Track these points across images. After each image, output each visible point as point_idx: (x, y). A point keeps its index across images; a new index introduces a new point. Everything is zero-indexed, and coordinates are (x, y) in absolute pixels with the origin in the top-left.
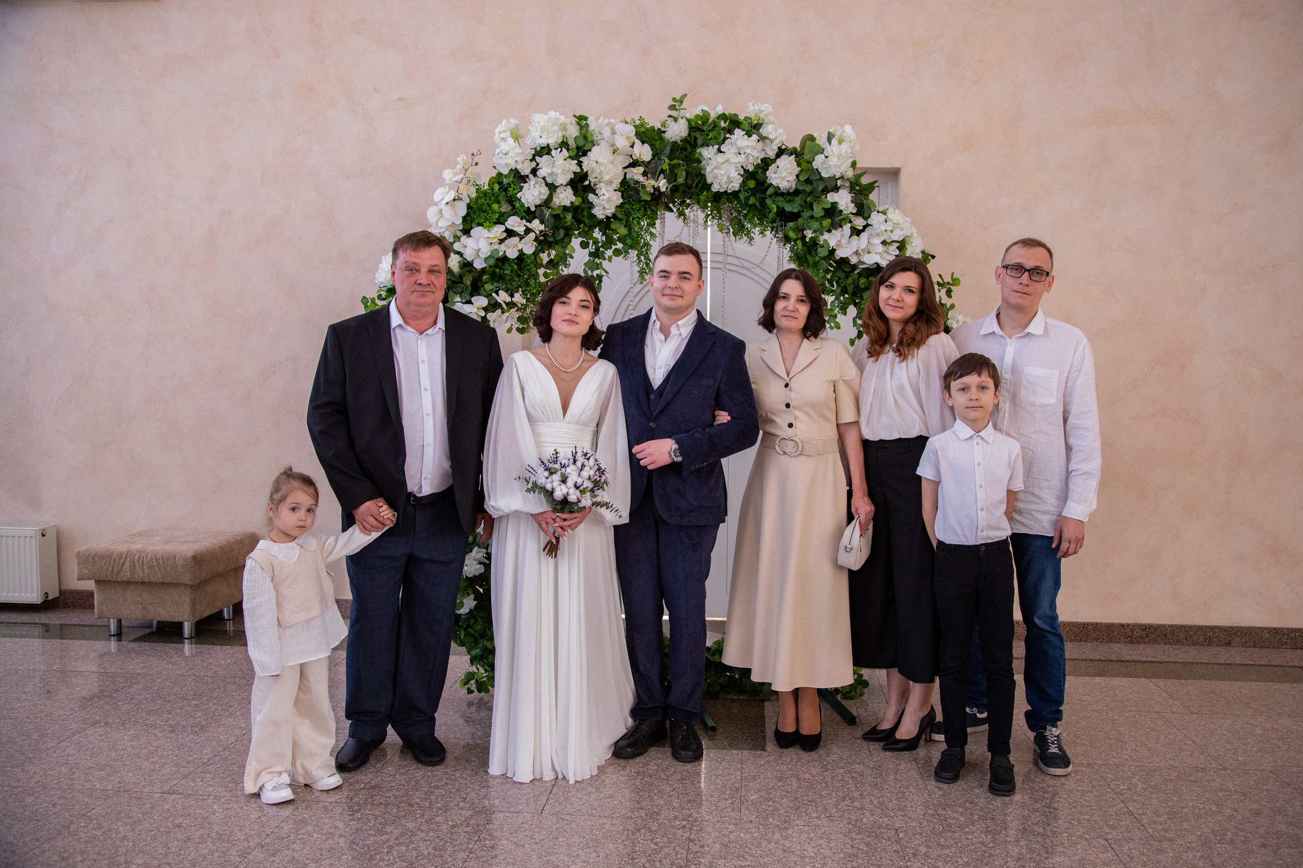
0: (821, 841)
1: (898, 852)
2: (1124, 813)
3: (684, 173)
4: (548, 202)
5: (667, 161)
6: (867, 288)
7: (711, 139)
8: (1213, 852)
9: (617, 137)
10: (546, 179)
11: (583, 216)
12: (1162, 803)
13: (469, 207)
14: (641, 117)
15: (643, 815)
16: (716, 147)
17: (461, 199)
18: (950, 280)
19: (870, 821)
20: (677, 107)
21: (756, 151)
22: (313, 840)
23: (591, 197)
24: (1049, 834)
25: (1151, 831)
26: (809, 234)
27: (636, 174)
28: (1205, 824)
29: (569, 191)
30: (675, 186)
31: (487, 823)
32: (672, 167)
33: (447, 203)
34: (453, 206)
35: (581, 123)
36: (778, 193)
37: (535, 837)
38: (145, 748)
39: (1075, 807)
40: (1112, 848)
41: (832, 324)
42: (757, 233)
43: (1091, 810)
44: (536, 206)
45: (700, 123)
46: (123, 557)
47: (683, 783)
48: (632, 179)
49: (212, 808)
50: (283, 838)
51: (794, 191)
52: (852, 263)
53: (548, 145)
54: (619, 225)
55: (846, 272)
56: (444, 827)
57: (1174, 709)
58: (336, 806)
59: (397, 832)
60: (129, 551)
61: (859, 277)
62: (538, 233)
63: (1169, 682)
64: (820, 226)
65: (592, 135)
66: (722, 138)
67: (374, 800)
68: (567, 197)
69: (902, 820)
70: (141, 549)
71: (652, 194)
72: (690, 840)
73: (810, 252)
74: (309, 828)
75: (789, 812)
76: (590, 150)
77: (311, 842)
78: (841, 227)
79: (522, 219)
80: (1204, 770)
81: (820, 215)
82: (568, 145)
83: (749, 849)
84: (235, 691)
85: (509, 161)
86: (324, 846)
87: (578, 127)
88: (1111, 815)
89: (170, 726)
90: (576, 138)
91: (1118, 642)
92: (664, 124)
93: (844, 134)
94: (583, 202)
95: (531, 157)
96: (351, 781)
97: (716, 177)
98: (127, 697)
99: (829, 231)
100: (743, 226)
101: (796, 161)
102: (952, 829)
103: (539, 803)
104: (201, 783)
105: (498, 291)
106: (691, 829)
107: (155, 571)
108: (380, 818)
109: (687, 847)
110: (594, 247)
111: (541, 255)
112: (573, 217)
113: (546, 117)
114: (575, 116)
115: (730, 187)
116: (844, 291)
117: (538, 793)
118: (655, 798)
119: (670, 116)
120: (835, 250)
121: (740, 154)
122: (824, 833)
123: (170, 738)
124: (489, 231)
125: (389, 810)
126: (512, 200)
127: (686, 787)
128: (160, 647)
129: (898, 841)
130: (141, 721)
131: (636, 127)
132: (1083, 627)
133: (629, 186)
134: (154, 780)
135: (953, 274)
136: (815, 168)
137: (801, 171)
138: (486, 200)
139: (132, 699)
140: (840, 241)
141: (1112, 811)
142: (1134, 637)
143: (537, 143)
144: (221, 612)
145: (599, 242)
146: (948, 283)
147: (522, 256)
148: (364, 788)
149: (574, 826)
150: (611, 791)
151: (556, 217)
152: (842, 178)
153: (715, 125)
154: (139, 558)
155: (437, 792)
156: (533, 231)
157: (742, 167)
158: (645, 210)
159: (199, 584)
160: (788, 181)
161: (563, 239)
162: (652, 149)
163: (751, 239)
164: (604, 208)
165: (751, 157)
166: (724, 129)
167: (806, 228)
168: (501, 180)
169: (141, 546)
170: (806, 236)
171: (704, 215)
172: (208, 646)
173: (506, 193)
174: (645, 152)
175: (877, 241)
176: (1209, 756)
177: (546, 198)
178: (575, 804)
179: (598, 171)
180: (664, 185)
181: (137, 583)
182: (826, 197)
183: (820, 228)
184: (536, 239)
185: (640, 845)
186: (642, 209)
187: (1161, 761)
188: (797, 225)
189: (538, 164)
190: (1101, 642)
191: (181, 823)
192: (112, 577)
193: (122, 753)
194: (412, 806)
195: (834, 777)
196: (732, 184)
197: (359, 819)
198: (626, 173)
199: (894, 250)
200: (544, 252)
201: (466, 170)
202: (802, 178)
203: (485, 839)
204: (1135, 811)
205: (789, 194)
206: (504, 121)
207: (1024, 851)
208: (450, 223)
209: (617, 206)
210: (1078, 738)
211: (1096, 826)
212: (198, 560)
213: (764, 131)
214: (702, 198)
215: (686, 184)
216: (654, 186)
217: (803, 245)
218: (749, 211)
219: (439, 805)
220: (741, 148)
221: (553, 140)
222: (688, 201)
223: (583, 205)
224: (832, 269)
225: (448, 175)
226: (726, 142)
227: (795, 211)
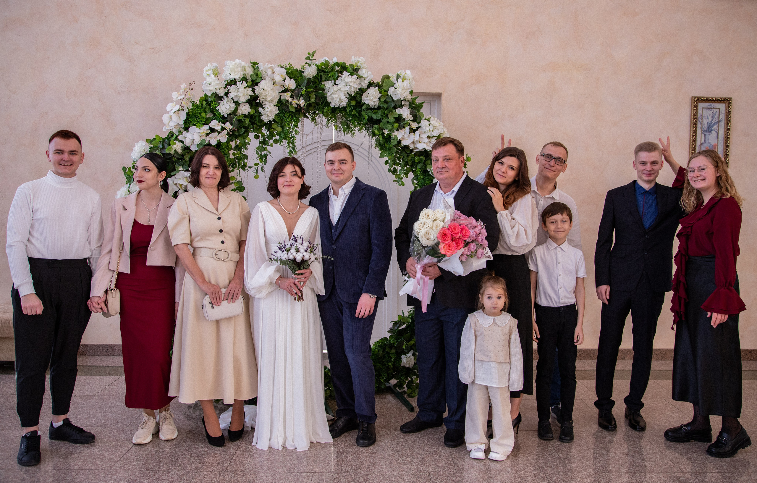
3: (314, 96)
4: (235, 112)
5: (305, 89)
6: (419, 163)
7: (330, 76)
9: (275, 75)
10: (234, 99)
11: (256, 120)
13: (188, 114)
14: (290, 63)
16: (333, 81)
17: (183, 110)
19: (415, 469)
20: (310, 58)
21: (356, 84)
23: (260, 109)
25: (569, 468)
26: (386, 132)
27: (287, 96)
28: (598, 462)
29: (248, 105)
30: (310, 103)
31: (192, 479)
32: (308, 93)
33: (175, 112)
34: (178, 114)
35: (254, 66)
36: (369, 108)
39: (530, 456)
40: (547, 478)
41: (400, 183)
42: (357, 131)
43: (538, 457)
44: (228, 115)
45: (324, 67)
48: (284, 100)
51: (377, 107)
52: (411, 148)
53: (235, 79)
54: (277, 126)
55: (407, 153)
57: (590, 397)
58: (101, 472)
61: (415, 156)
62: (229, 130)
63: (589, 382)
64: (392, 127)
65: (261, 74)
66: (336, 76)
67: (125, 468)
68: (246, 109)
69: (433, 467)
71: (296, 108)
73: (387, 142)
75: (369, 466)
76: (260, 82)
78: (404, 128)
79: (219, 122)
81: (392, 121)
82: (247, 79)
85: (212, 88)
87: (253, 69)
88: (549, 460)
90: (251, 75)
92: (303, 68)
93: (406, 75)
94: (256, 112)
95: (225, 86)
96: (112, 456)
97: (333, 99)
99: (398, 130)
100: (349, 127)
101: (378, 90)
102: (461, 472)
103: (225, 465)
106: (312, 477)
108: (127, 478)
110: (262, 138)
111: (231, 143)
112: (250, 121)
113: (234, 63)
114: (251, 62)
115: (341, 105)
116: (406, 164)
117: (224, 459)
118: (294, 459)
119: (306, 63)
120: (401, 141)
121: (346, 86)
122: (388, 477)
124: (200, 129)
125: (134, 473)
126: (213, 111)
131: (286, 69)
133: (282, 103)
136: (389, 94)
137: (382, 96)
138: (198, 110)
140: (404, 136)
141: (550, 457)
143: (228, 77)
145: (265, 136)
147: (219, 144)
148: (120, 460)
149: (244, 478)
151: (240, 121)
152: (405, 100)
153: (332, 69)
155: (164, 461)
156: (226, 129)
157: (348, 93)
158: (292, 117)
160: (374, 102)
161: (244, 133)
162: (296, 82)
163: (354, 134)
164: (268, 116)
165: (353, 88)
166: (337, 71)
167: (385, 128)
168: (207, 99)
170: (384, 133)
171: (327, 120)
173: (210, 106)
174: (292, 84)
175: (425, 136)
177: (233, 110)
178: (246, 465)
179: (264, 95)
180: (303, 103)
182: (396, 111)
183: (392, 129)
184: (228, 134)
186: (290, 117)
187: (579, 427)
188: (379, 126)
189: (229, 90)
194: (148, 470)
195: (397, 444)
196: (342, 103)
197: (115, 480)
198: (281, 96)
200: (233, 141)
201: (186, 93)
202: (382, 100)
204: (562, 457)
205: (375, 109)
206: (209, 64)
208: (176, 124)
209: (275, 115)
211: (540, 466)
213: (360, 73)
214: (325, 111)
215: (316, 103)
216: (297, 104)
217: (383, 138)
218: (352, 118)
219: (164, 469)
220: (347, 82)
221: (238, 76)
222: (317, 112)
223: (256, 114)
224: (400, 151)
225: (175, 96)
226: (339, 79)
227: (378, 118)
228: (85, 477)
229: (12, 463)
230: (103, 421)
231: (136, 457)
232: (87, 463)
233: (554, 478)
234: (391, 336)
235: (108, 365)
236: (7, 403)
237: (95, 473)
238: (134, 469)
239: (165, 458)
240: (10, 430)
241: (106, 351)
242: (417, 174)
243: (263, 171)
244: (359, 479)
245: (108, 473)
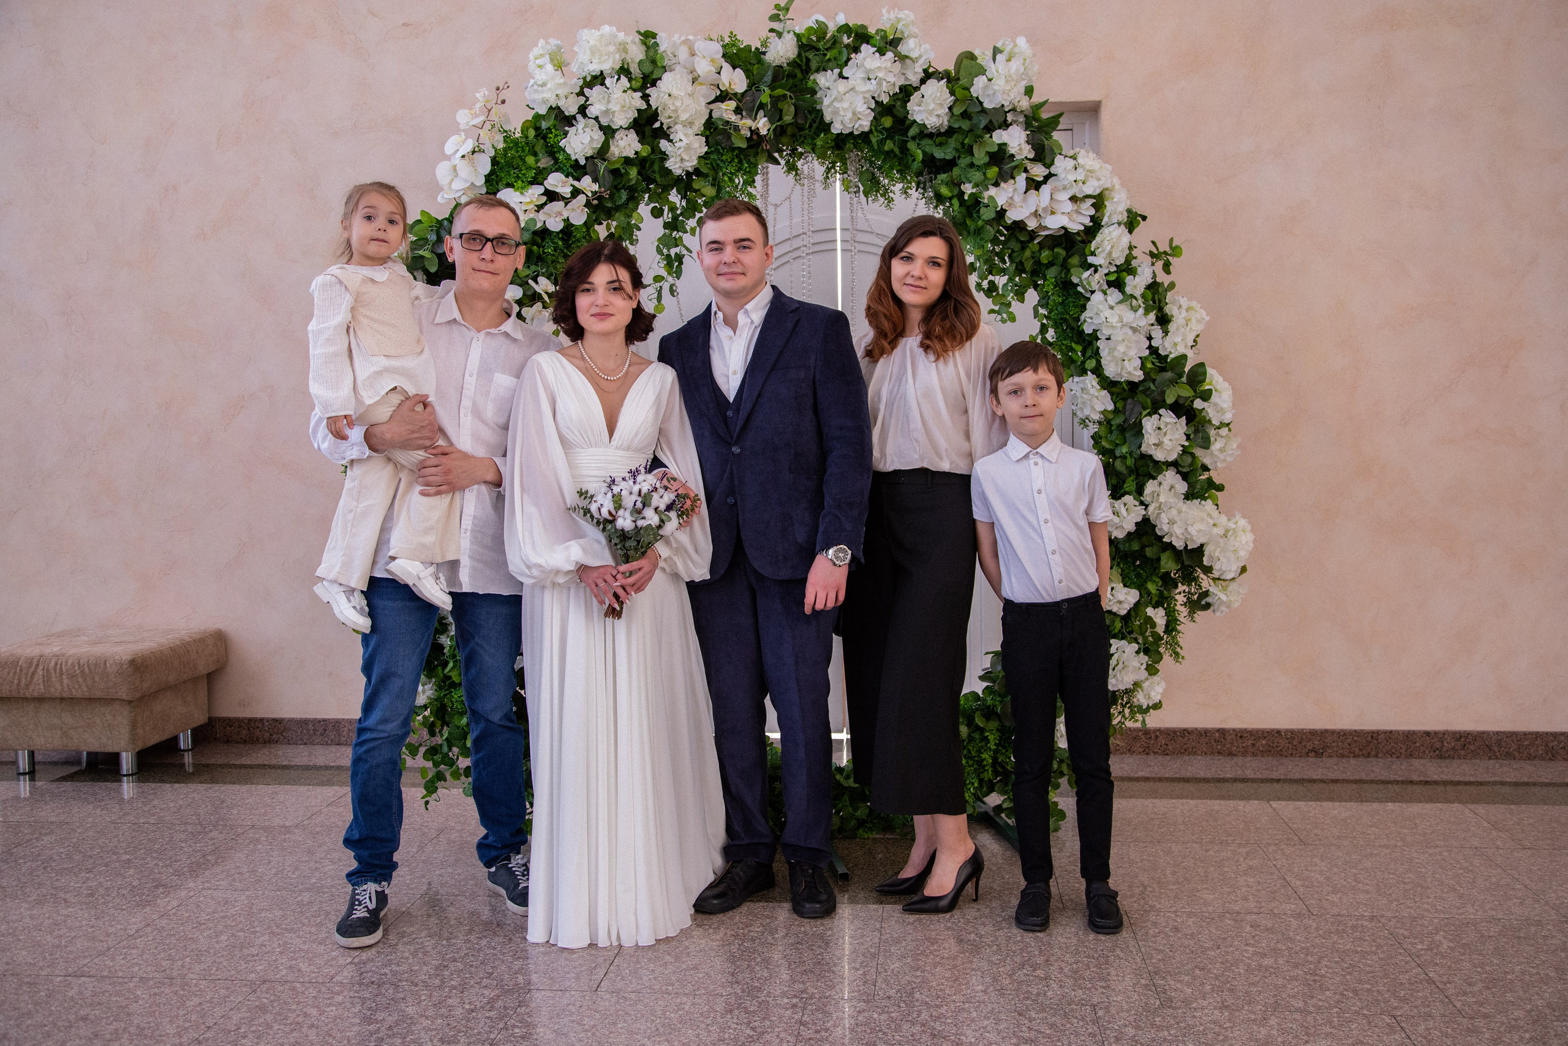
0: (986, 1022)
1: (1095, 1036)
2: (1422, 980)
3: (792, 109)
4: (603, 152)
5: (768, 91)
6: (1051, 264)
7: (829, 60)
8: (1549, 1032)
9: (697, 59)
10: (600, 119)
11: (654, 172)
12: (1476, 967)
13: (494, 161)
14: (731, 33)
15: (739, 991)
16: (837, 71)
17: (484, 151)
18: (1168, 250)
19: (1057, 995)
20: (781, 17)
21: (892, 74)
22: (272, 1032)
23: (664, 144)
24: (1312, 1009)
25: (1458, 1005)
26: (968, 189)
27: (726, 111)
28: (1538, 994)
29: (633, 136)
30: (781, 126)
31: (519, 1006)
32: (775, 100)
33: (463, 156)
34: (472, 161)
35: (647, 41)
36: (925, 134)
37: (585, 1022)
38: (49, 918)
39: (1350, 974)
40: (1402, 1028)
41: (1005, 316)
42: (898, 193)
43: (1373, 977)
44: (587, 159)
45: (814, 39)
46: (34, 663)
47: (798, 949)
48: (721, 119)
49: (134, 994)
50: (230, 1031)
51: (946, 131)
52: (1030, 229)
53: (602, 72)
54: (703, 183)
55: (1022, 242)
56: (459, 1012)
57: (1499, 843)
58: (309, 988)
59: (390, 1020)
60: (41, 656)
61: (1041, 249)
62: (590, 195)
63: (1492, 808)
64: (983, 177)
65: (663, 58)
66: (845, 58)
67: (364, 979)
68: (629, 145)
69: (1103, 993)
70: (59, 653)
71: (749, 140)
72: (801, 1023)
73: (970, 216)
74: (269, 1017)
75: (942, 984)
76: (660, 79)
77: (269, 1035)
78: (1013, 178)
79: (567, 176)
80: (1539, 923)
81: (982, 162)
82: (631, 73)
83: (884, 1033)
84: (186, 841)
85: (547, 95)
86: (286, 1041)
87: (644, 48)
88: (1401, 984)
89: (89, 888)
90: (640, 62)
91: (1421, 758)
92: (765, 43)
93: (1016, 50)
94: (653, 151)
95: (578, 90)
96: (334, 954)
97: (836, 112)
98: (32, 853)
99: (996, 184)
100: (878, 182)
101: (947, 87)
102: (1173, 1005)
103: (594, 977)
104: (123, 962)
105: (537, 276)
106: (804, 1009)
107: (78, 682)
108: (369, 1002)
109: (796, 1033)
110: (670, 215)
111: (596, 227)
112: (639, 173)
113: (598, 33)
114: (639, 32)
115: (856, 127)
116: (1020, 269)
117: (594, 965)
118: (758, 968)
119: (772, 30)
120: (1006, 211)
121: (869, 79)
122: (991, 1012)
123: (86, 904)
124: (522, 193)
125: (383, 991)
126: (553, 151)
127: (801, 953)
128: (86, 787)
129: (1096, 1021)
130: (48, 883)
131: (724, 46)
132: (1372, 737)
133: (716, 129)
134: (57, 959)
135: (1171, 240)
136: (975, 95)
137: (956, 101)
138: (518, 152)
139: (39, 855)
140: (1011, 198)
141: (1404, 978)
142: (1445, 749)
143: (586, 70)
144: (175, 739)
145: (677, 209)
146: (1165, 253)
147: (568, 229)
148: (351, 963)
149: (640, 1007)
150: (697, 961)
151: (615, 172)
152: (1014, 110)
153: (835, 41)
154: (56, 664)
155: (452, 966)
156: (584, 193)
157: (873, 98)
158: (740, 162)
159: (141, 699)
160: (938, 116)
161: (626, 204)
162: (748, 77)
163: (890, 201)
164: (682, 160)
165: (884, 83)
166: (847, 46)
167: (964, 180)
168: (538, 125)
169: (59, 648)
170: (964, 193)
171: (824, 169)
172: (153, 785)
173: (545, 141)
174: (737, 80)
175: (1064, 196)
176: (1547, 903)
177: (599, 146)
178: (645, 978)
179: (672, 108)
180: (764, 125)
181: (53, 699)
182: (991, 137)
183: (984, 181)
184: (588, 204)
185: (731, 1031)
186: (736, 160)
187: (1477, 911)
188: (952, 177)
189: (587, 99)
190: (1398, 757)
191: (88, 1015)
192: (19, 692)
193: (16, 925)
194: (416, 985)
195: (1010, 938)
196: (859, 122)
197: (340, 1004)
198: (711, 111)
199: (1087, 209)
200: (602, 224)
201: (490, 111)
202: (957, 111)
203: (514, 1026)
204: (1437, 978)
205: (940, 134)
206: (542, 42)
207: (1275, 1032)
208: (468, 185)
209: (700, 157)
210: (1359, 882)
211: (1380, 998)
212: (138, 666)
213: (902, 48)
214: (819, 143)
215: (795, 124)
216: (750, 128)
217: (961, 206)
218: (884, 161)
219: (453, 983)
220: (871, 70)
221: (607, 64)
222: (800, 150)
223: (652, 156)
224: (1002, 238)
225: (464, 118)
226: (850, 63)
227: (949, 157)
228: (272, 998)
229: (111, 964)
230: (314, 880)
231: (389, 957)
232: (277, 968)
233: (1421, 1028)
234: (987, 688)
235: (327, 763)
236: (102, 840)
237: (294, 989)
238: (384, 983)
239: (455, 960)
240: (108, 895)
241: (322, 735)
242: (1047, 292)
243: (674, 296)
244: (919, 1016)
245: (323, 989)
